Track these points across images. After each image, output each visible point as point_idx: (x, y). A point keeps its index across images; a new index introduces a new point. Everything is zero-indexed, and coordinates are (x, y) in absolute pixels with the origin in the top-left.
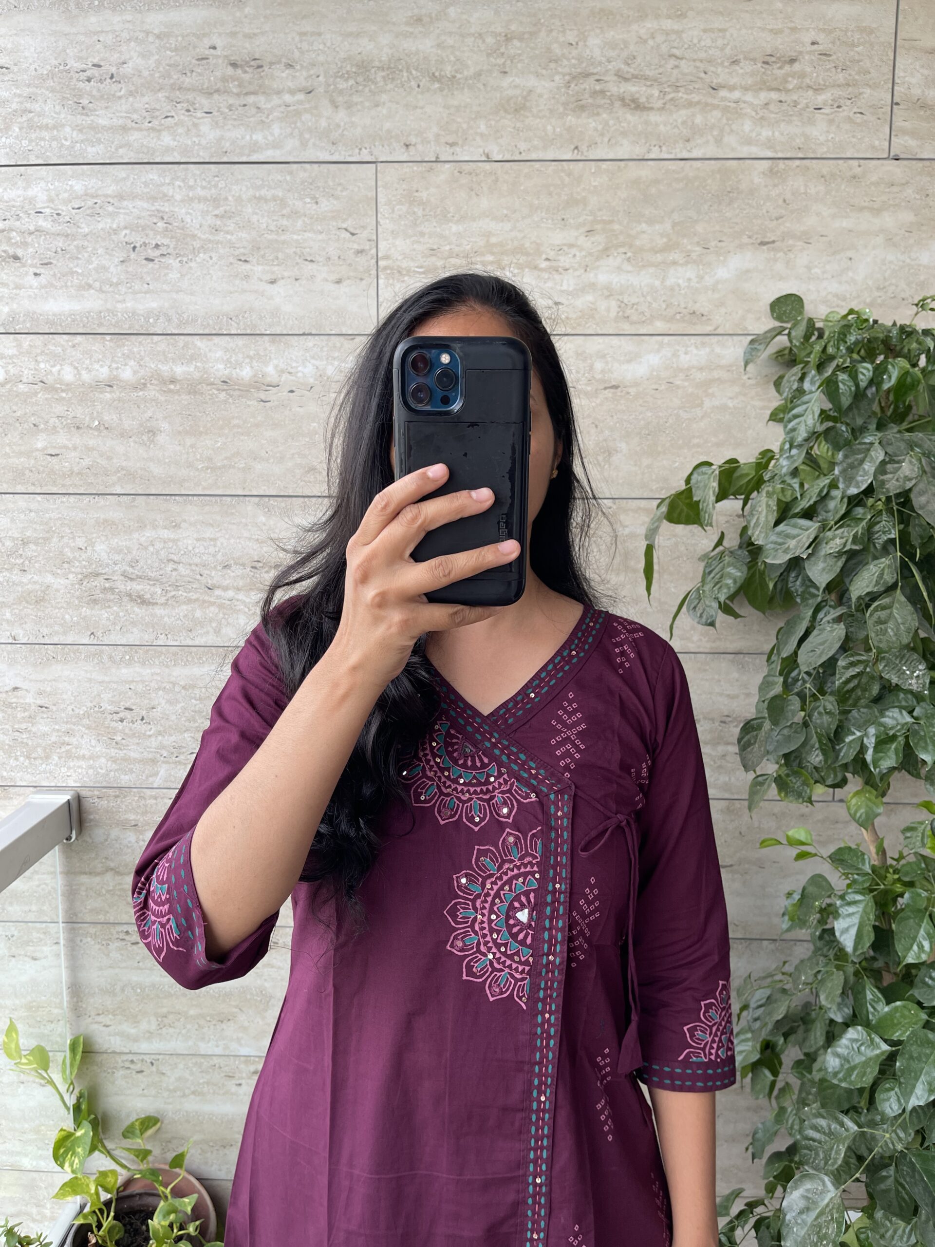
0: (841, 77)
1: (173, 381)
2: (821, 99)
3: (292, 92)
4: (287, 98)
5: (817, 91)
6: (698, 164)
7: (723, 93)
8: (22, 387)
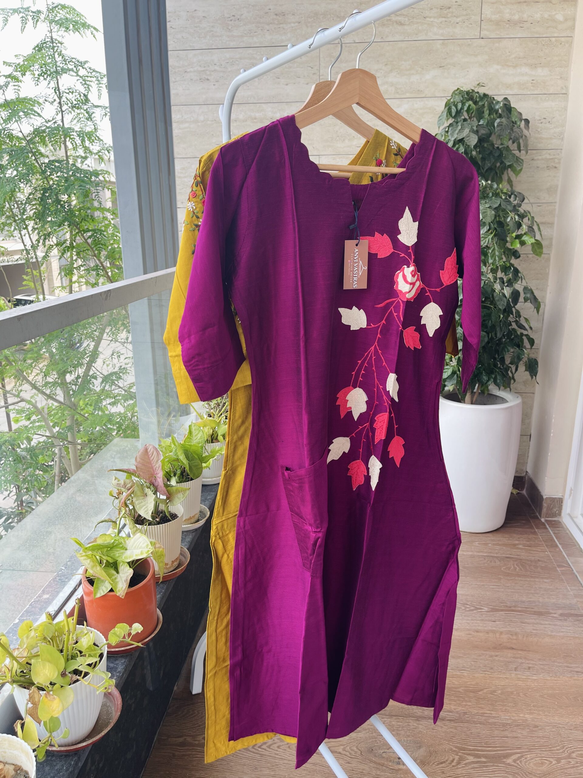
0: (465, 13)
1: (255, 119)
2: (458, 20)
3: (294, 23)
4: (293, 25)
5: (457, 17)
6: (419, 42)
7: (428, 19)
8: (209, 122)
